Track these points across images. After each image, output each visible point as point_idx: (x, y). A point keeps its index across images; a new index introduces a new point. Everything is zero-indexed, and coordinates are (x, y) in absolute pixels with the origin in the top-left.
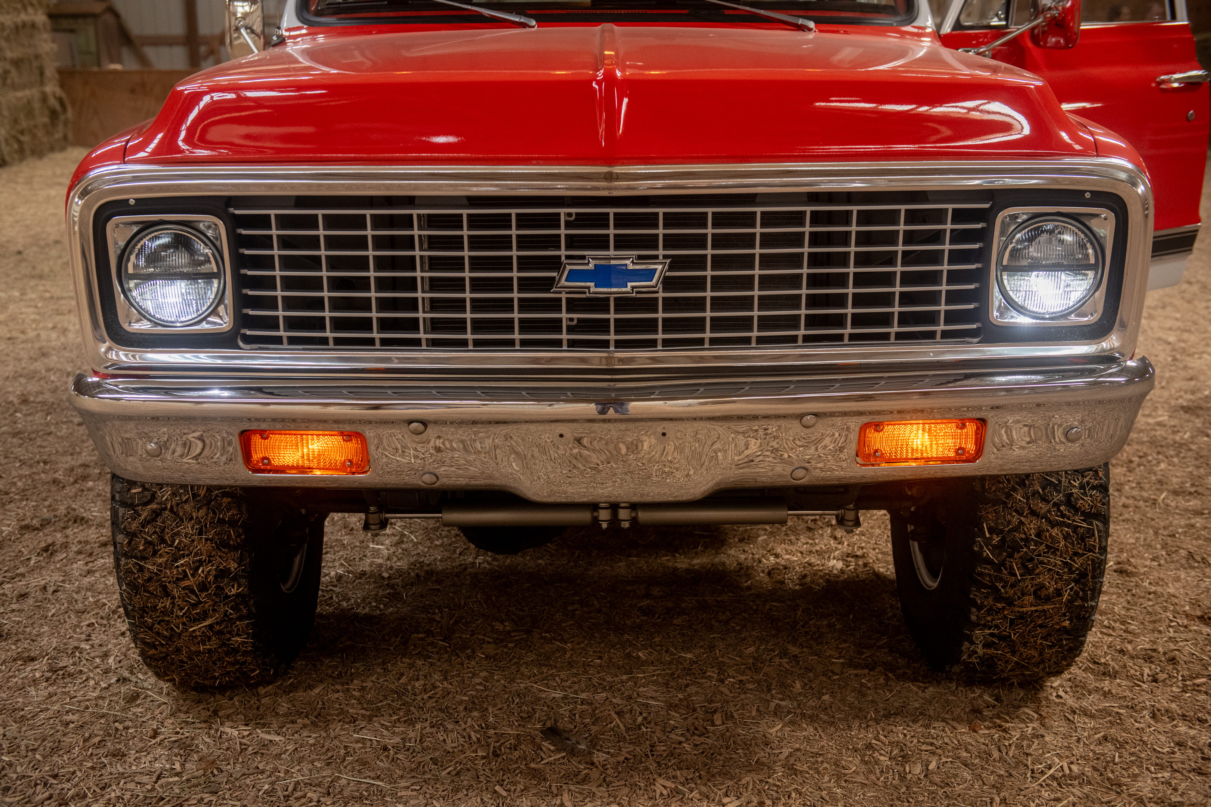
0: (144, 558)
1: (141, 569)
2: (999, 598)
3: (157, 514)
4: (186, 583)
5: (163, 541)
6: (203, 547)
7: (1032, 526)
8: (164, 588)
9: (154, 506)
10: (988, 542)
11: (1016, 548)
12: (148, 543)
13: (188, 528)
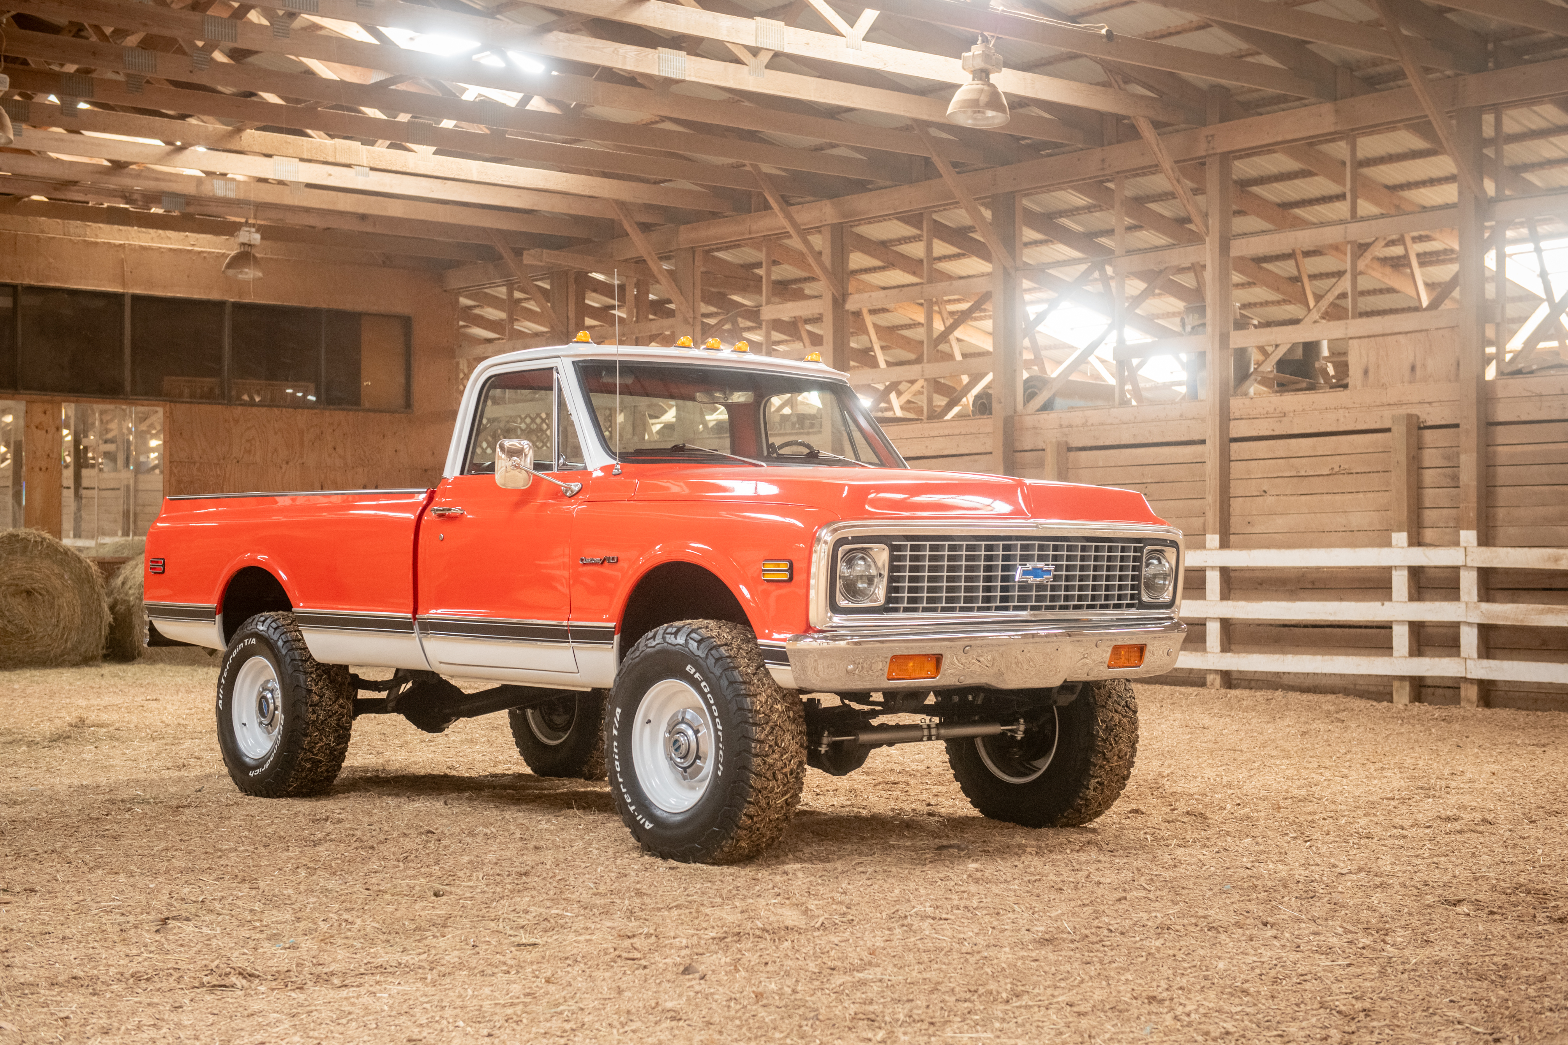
0: (767, 756)
1: (765, 763)
2: (1105, 759)
3: (773, 728)
4: (784, 770)
5: (777, 744)
6: (793, 747)
7: (1117, 717)
8: (774, 774)
9: (771, 724)
10: (1101, 727)
11: (1112, 730)
12: (770, 746)
13: (788, 736)
